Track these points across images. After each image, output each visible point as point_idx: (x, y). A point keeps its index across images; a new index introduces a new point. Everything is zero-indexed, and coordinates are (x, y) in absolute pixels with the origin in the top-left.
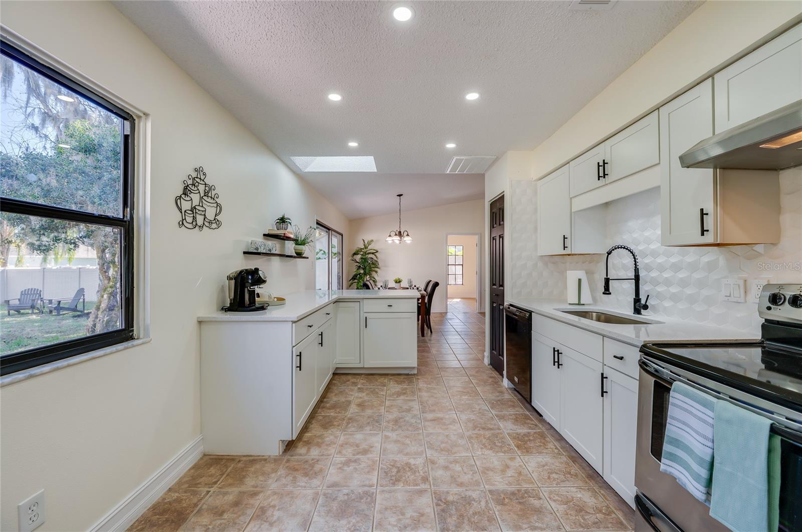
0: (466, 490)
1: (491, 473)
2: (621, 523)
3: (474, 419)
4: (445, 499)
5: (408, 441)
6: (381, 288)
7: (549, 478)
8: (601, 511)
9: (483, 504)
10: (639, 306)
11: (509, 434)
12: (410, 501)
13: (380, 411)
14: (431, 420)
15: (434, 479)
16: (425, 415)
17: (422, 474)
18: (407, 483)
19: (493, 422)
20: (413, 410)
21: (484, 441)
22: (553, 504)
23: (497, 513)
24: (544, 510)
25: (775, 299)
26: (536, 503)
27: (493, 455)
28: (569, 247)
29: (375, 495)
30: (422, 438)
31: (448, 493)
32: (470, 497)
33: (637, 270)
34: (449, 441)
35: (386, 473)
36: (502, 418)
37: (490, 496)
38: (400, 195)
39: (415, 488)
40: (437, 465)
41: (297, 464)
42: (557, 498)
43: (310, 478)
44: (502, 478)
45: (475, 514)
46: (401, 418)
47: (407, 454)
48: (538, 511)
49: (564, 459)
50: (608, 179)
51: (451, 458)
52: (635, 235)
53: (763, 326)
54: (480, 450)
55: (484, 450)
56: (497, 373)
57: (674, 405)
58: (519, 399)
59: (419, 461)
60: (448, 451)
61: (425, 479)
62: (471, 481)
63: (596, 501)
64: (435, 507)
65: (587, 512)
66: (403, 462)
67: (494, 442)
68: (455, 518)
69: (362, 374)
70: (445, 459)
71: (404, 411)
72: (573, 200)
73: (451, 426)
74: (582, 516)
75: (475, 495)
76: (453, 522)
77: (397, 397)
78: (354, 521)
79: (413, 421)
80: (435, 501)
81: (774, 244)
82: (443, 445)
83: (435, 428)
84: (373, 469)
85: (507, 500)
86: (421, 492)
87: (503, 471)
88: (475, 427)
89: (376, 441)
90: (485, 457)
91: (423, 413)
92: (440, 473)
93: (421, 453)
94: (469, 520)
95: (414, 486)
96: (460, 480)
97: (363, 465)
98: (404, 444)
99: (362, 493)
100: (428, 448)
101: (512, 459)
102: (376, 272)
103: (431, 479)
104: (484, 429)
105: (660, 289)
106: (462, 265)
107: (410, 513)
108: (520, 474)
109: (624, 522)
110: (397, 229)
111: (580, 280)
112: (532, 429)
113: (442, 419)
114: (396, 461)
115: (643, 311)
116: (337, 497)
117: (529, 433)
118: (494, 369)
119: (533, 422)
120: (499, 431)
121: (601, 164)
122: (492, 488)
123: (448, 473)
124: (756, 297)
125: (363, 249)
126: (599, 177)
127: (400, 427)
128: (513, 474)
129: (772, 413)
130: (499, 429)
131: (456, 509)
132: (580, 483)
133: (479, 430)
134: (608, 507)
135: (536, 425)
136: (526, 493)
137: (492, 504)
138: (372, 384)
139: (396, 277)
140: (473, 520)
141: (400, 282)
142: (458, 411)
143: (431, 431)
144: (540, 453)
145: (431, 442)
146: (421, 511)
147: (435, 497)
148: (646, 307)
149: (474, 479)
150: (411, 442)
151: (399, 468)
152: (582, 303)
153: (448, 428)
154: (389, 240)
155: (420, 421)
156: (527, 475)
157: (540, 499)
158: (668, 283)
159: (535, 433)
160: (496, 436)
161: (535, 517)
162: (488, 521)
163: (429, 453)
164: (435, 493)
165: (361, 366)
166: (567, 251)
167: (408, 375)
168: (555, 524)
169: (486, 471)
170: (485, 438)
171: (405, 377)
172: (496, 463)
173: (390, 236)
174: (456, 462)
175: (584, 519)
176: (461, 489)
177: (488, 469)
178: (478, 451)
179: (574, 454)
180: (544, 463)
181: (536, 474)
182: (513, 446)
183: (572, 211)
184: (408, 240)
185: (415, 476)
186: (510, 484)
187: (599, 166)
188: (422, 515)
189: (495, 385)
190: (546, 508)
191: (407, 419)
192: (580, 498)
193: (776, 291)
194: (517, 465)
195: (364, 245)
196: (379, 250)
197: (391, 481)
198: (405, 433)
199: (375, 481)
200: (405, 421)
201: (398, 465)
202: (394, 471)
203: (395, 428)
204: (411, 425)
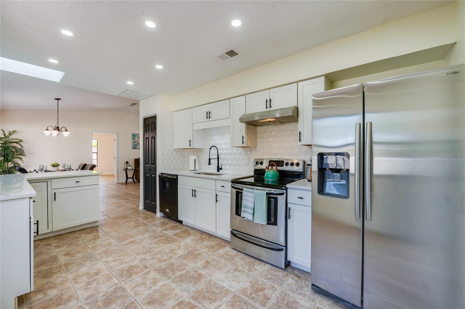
0: (169, 261)
1: (175, 251)
2: (225, 245)
3: (152, 235)
4: (161, 269)
5: (122, 258)
6: (39, 171)
7: (197, 243)
8: (218, 245)
9: (179, 262)
10: (219, 169)
11: (173, 235)
12: (145, 278)
13: (88, 252)
14: (128, 244)
15: (150, 265)
16: (122, 243)
17: (142, 266)
18: (136, 273)
19: (163, 233)
20: (112, 244)
21: (163, 241)
22: (203, 250)
23: (186, 262)
24: (201, 253)
25: (257, 163)
26: (198, 252)
27: (171, 244)
28: (192, 145)
29: (122, 286)
30: (129, 253)
31: (161, 266)
32: (172, 263)
33: (218, 155)
34: (146, 248)
35: (121, 275)
36: (166, 230)
37: (180, 258)
38: (58, 99)
39: (143, 272)
40: (148, 259)
41: (42, 304)
42: (203, 247)
43: (64, 304)
44: (180, 250)
45: (178, 267)
46: (108, 249)
47: (126, 263)
48: (200, 254)
49: (199, 235)
50: (211, 119)
51: (153, 254)
52: (216, 142)
53: (254, 171)
54: (164, 245)
55: (166, 245)
56: (150, 212)
57: (244, 196)
58: (168, 220)
59: (137, 262)
60: (149, 252)
61: (146, 267)
62: (168, 257)
63: (215, 243)
64: (159, 274)
65: (214, 247)
66: (127, 267)
67: (168, 240)
68: (170, 272)
69: (49, 237)
70: (150, 256)
71: (107, 246)
72: (194, 125)
73: (142, 242)
74: (213, 249)
75: (173, 261)
76: (171, 274)
77: (95, 241)
78: (119, 302)
79: (117, 248)
80: (157, 272)
81: (256, 147)
82: (144, 251)
83: (134, 246)
84: (111, 278)
85: (187, 257)
86: (148, 273)
87: (179, 248)
88: (155, 238)
89: (100, 265)
90: (168, 247)
91: (120, 242)
92: (151, 261)
93: (135, 259)
94: (177, 270)
95: (142, 272)
96: (163, 260)
97: (102, 280)
98: (121, 260)
99: (113, 290)
100: (137, 255)
101: (180, 243)
102: (21, 159)
103: (148, 266)
104: (160, 237)
105: (225, 162)
106: (97, 153)
107: (148, 282)
108: (186, 246)
109: (225, 244)
110: (55, 125)
111: (195, 160)
112: (181, 229)
113: (134, 241)
114: (123, 268)
115: (220, 170)
116: (97, 300)
117: (181, 231)
118: (147, 211)
119: (179, 227)
120: (168, 235)
121: (208, 112)
122: (178, 256)
123: (156, 260)
124: (252, 163)
125: (3, 138)
126: (207, 118)
127: (110, 254)
128: (184, 247)
129: (265, 190)
130: (167, 234)
131: (169, 269)
132: (208, 240)
133: (158, 238)
134: (219, 243)
135: (182, 228)
136: (192, 251)
137: (182, 261)
138: (65, 241)
139: (54, 162)
140: (178, 269)
141: (58, 165)
142: (141, 235)
143: (133, 248)
144: (189, 236)
145: (137, 252)
146: (154, 278)
147: (156, 271)
148: (221, 169)
149: (169, 256)
150: (124, 257)
151: (127, 270)
152: (196, 170)
153: (141, 244)
154: (47, 133)
155: (122, 246)
156: (189, 246)
157: (198, 250)
158: (227, 160)
159: (183, 230)
160: (168, 237)
161: (200, 256)
162: (184, 266)
163: (139, 257)
164: (155, 269)
165: (50, 230)
166: (191, 147)
167: (92, 227)
168: (207, 255)
169: (172, 251)
170: (163, 240)
171: (91, 229)
172: (174, 247)
173: (47, 130)
174: (156, 254)
175: (215, 249)
176: (166, 262)
177: (173, 250)
178: (163, 246)
179: (201, 232)
180: (193, 239)
181: (192, 244)
182: (177, 238)
183: (193, 129)
184: (66, 134)
185: (139, 269)
186: (184, 251)
187: (207, 113)
188: (155, 279)
189: (153, 218)
190: (201, 252)
191: (112, 248)
192: (210, 244)
193: (257, 161)
194: (183, 244)
195: (5, 135)
196: (22, 140)
197: (127, 277)
198: (117, 255)
199: (117, 282)
200: (111, 250)
201: (125, 269)
202: (125, 272)
203: (108, 255)
204: (117, 250)
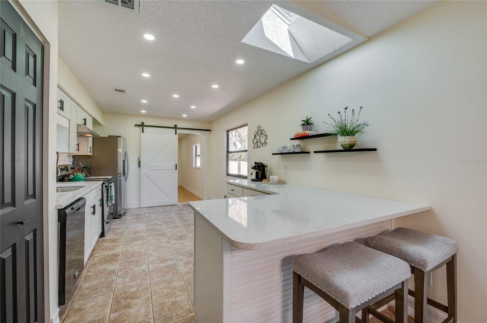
5: (181, 247)
16: (173, 263)
20: (184, 264)
30: (173, 250)
46: (189, 257)
47: (179, 243)
59: (173, 242)
71: (190, 262)
79: (181, 257)
91: (175, 264)
93: (173, 244)
113: (161, 262)
127: (188, 252)
153: (158, 257)
155: (176, 258)
191: (185, 258)
198: (183, 250)
199: (189, 235)
200: (186, 256)
201: (182, 240)
202: (183, 238)
203: (191, 251)
204: (181, 255)
